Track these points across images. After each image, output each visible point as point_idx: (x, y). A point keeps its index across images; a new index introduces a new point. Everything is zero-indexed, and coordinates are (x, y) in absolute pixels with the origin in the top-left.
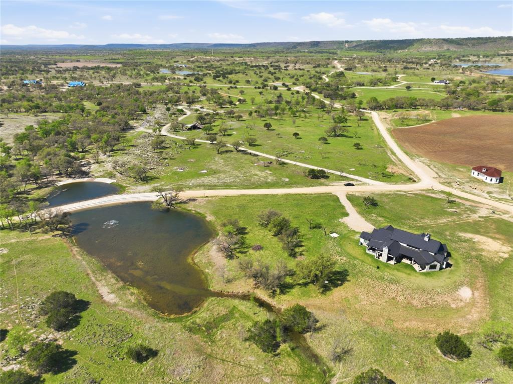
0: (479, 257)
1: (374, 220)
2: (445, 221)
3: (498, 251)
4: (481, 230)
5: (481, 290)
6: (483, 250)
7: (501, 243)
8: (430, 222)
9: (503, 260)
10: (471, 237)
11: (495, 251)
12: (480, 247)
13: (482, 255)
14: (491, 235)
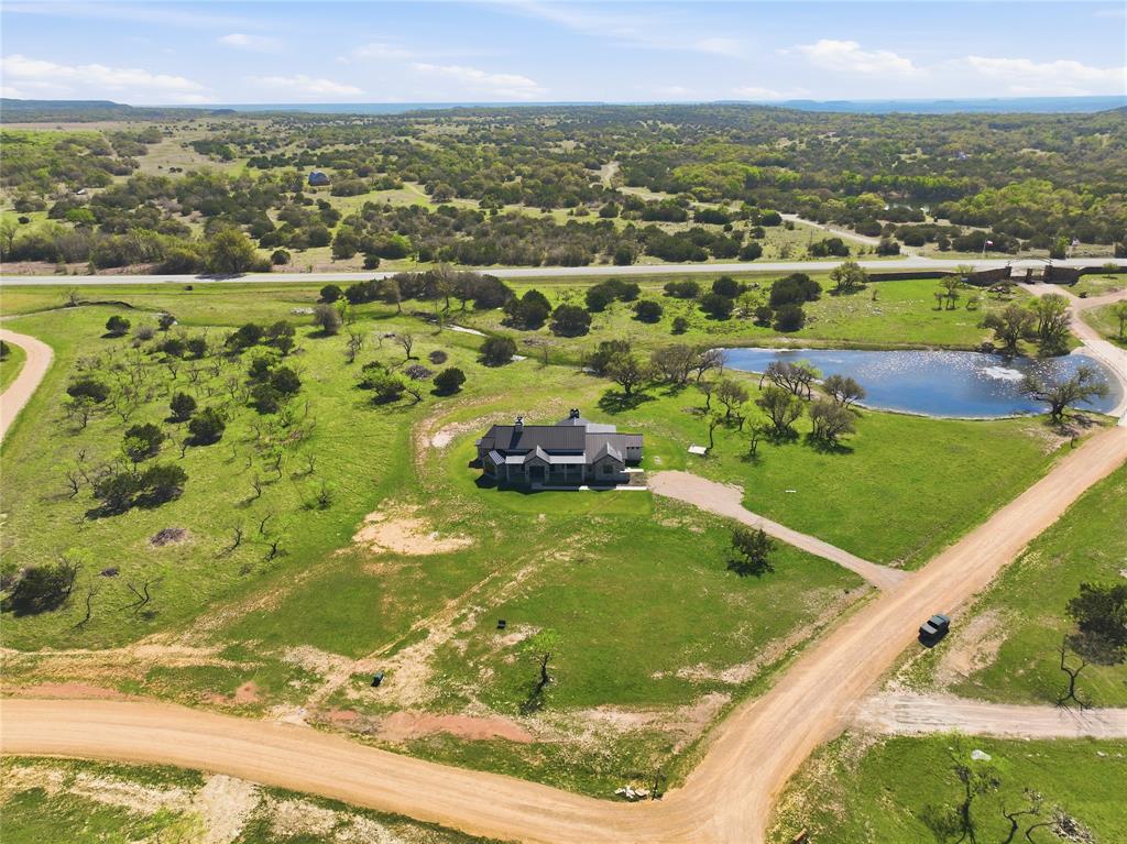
0: (425, 497)
1: (683, 514)
2: (520, 576)
3: (386, 524)
4: (419, 575)
5: (420, 449)
6: (417, 515)
7: (375, 549)
8: (552, 555)
9: (379, 506)
10: (445, 541)
11: (390, 522)
12: (421, 520)
13: (418, 503)
14: (397, 567)
